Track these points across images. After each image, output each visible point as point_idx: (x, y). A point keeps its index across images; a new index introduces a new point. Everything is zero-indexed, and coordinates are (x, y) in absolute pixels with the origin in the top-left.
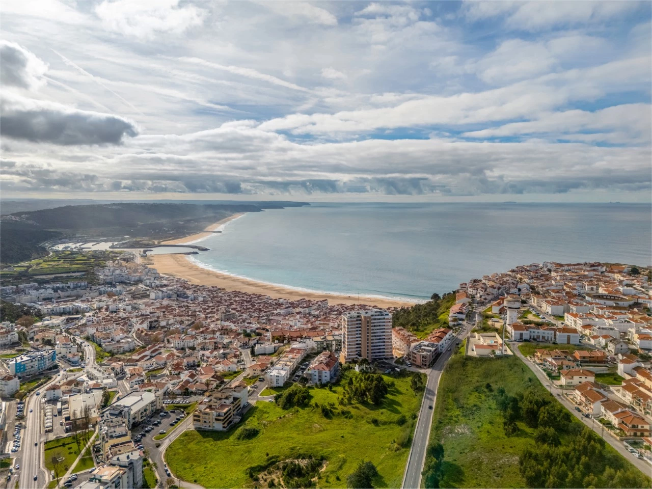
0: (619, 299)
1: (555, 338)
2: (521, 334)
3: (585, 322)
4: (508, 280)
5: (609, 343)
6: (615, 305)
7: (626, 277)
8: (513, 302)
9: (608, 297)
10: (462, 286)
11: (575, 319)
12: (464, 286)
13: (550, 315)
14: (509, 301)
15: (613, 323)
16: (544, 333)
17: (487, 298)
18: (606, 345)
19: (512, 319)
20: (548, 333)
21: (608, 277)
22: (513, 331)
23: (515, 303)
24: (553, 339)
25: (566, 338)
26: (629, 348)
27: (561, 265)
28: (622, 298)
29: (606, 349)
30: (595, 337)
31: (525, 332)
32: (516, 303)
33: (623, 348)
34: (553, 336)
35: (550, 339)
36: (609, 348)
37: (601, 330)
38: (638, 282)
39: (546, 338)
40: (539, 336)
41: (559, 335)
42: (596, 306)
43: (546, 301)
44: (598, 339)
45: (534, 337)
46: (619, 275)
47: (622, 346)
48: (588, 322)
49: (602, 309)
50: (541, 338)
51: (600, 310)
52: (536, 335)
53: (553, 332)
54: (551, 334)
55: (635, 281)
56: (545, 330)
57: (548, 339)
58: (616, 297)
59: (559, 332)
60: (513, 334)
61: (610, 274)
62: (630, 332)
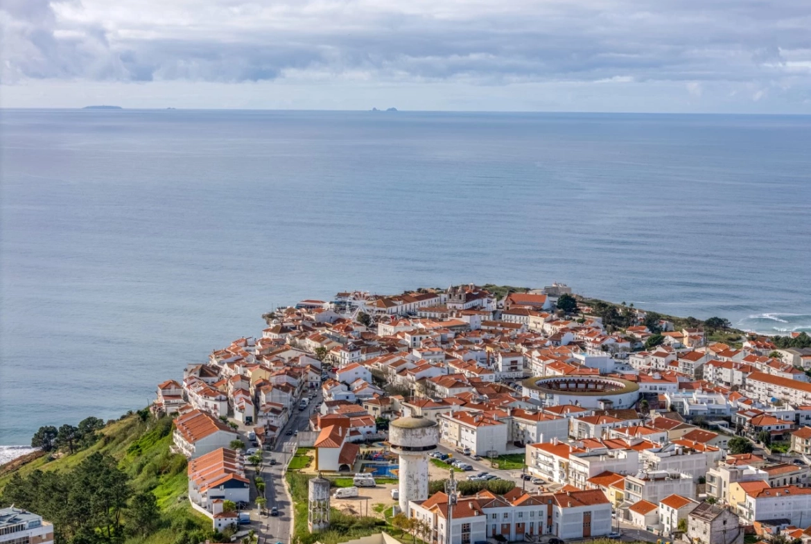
0: (600, 387)
1: (550, 525)
2: (466, 528)
3: (596, 466)
4: (296, 359)
5: (690, 518)
6: (602, 406)
7: (558, 324)
8: (419, 431)
9: (572, 386)
10: (167, 392)
11: (564, 460)
12: (173, 391)
13: (478, 458)
14: (407, 429)
15: (659, 460)
16: (521, 515)
17: (275, 423)
18: (683, 525)
19: (417, 482)
20: (532, 514)
21: (518, 326)
22: (442, 521)
23: (423, 433)
24: (545, 530)
25: (581, 522)
26: (740, 527)
27: (388, 302)
28: (606, 385)
29: (684, 535)
30: (643, 507)
31: (474, 520)
32: (427, 431)
33: (728, 526)
34: (545, 520)
35: (536, 532)
36: (693, 534)
37: (652, 484)
38: (590, 334)
39: (527, 530)
40: (509, 525)
41: (565, 516)
42: (577, 414)
43: (455, 416)
44: (654, 511)
45: (494, 530)
46: (541, 320)
47: (725, 522)
48: (603, 464)
49: (595, 421)
50: (513, 529)
51: (592, 426)
52: (500, 522)
53: (544, 508)
54: (541, 514)
55: (583, 332)
56: (523, 504)
57: (531, 532)
58: (592, 382)
59: (564, 505)
60: (442, 532)
61: (516, 319)
62: (712, 478)
